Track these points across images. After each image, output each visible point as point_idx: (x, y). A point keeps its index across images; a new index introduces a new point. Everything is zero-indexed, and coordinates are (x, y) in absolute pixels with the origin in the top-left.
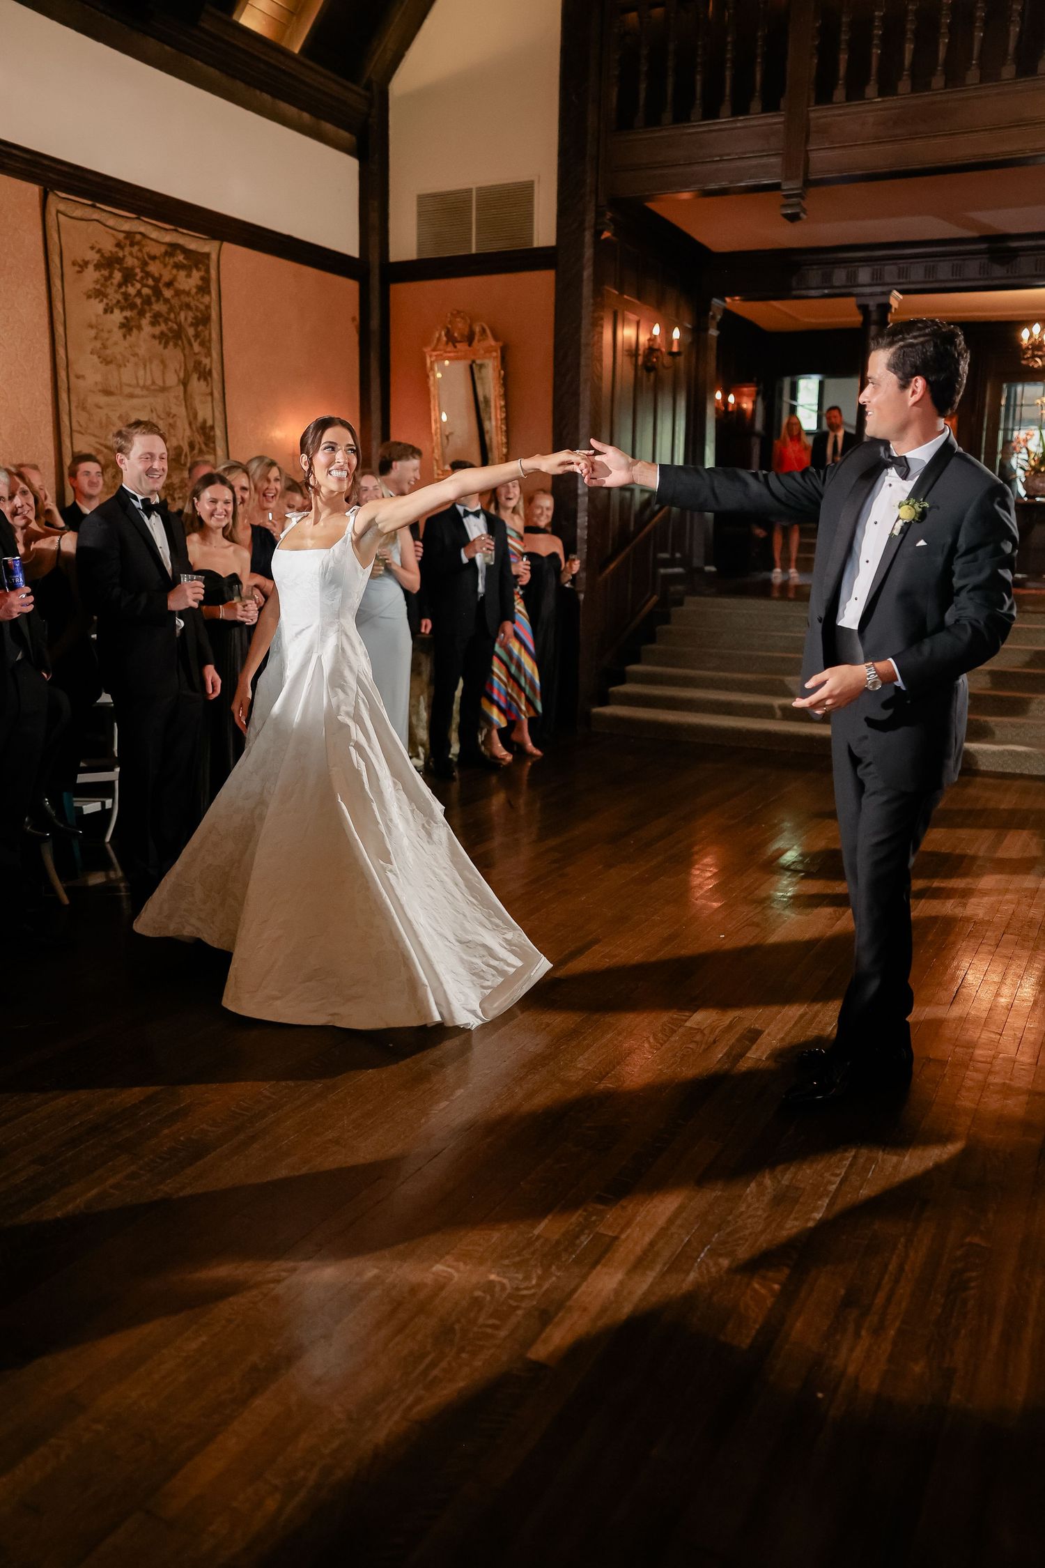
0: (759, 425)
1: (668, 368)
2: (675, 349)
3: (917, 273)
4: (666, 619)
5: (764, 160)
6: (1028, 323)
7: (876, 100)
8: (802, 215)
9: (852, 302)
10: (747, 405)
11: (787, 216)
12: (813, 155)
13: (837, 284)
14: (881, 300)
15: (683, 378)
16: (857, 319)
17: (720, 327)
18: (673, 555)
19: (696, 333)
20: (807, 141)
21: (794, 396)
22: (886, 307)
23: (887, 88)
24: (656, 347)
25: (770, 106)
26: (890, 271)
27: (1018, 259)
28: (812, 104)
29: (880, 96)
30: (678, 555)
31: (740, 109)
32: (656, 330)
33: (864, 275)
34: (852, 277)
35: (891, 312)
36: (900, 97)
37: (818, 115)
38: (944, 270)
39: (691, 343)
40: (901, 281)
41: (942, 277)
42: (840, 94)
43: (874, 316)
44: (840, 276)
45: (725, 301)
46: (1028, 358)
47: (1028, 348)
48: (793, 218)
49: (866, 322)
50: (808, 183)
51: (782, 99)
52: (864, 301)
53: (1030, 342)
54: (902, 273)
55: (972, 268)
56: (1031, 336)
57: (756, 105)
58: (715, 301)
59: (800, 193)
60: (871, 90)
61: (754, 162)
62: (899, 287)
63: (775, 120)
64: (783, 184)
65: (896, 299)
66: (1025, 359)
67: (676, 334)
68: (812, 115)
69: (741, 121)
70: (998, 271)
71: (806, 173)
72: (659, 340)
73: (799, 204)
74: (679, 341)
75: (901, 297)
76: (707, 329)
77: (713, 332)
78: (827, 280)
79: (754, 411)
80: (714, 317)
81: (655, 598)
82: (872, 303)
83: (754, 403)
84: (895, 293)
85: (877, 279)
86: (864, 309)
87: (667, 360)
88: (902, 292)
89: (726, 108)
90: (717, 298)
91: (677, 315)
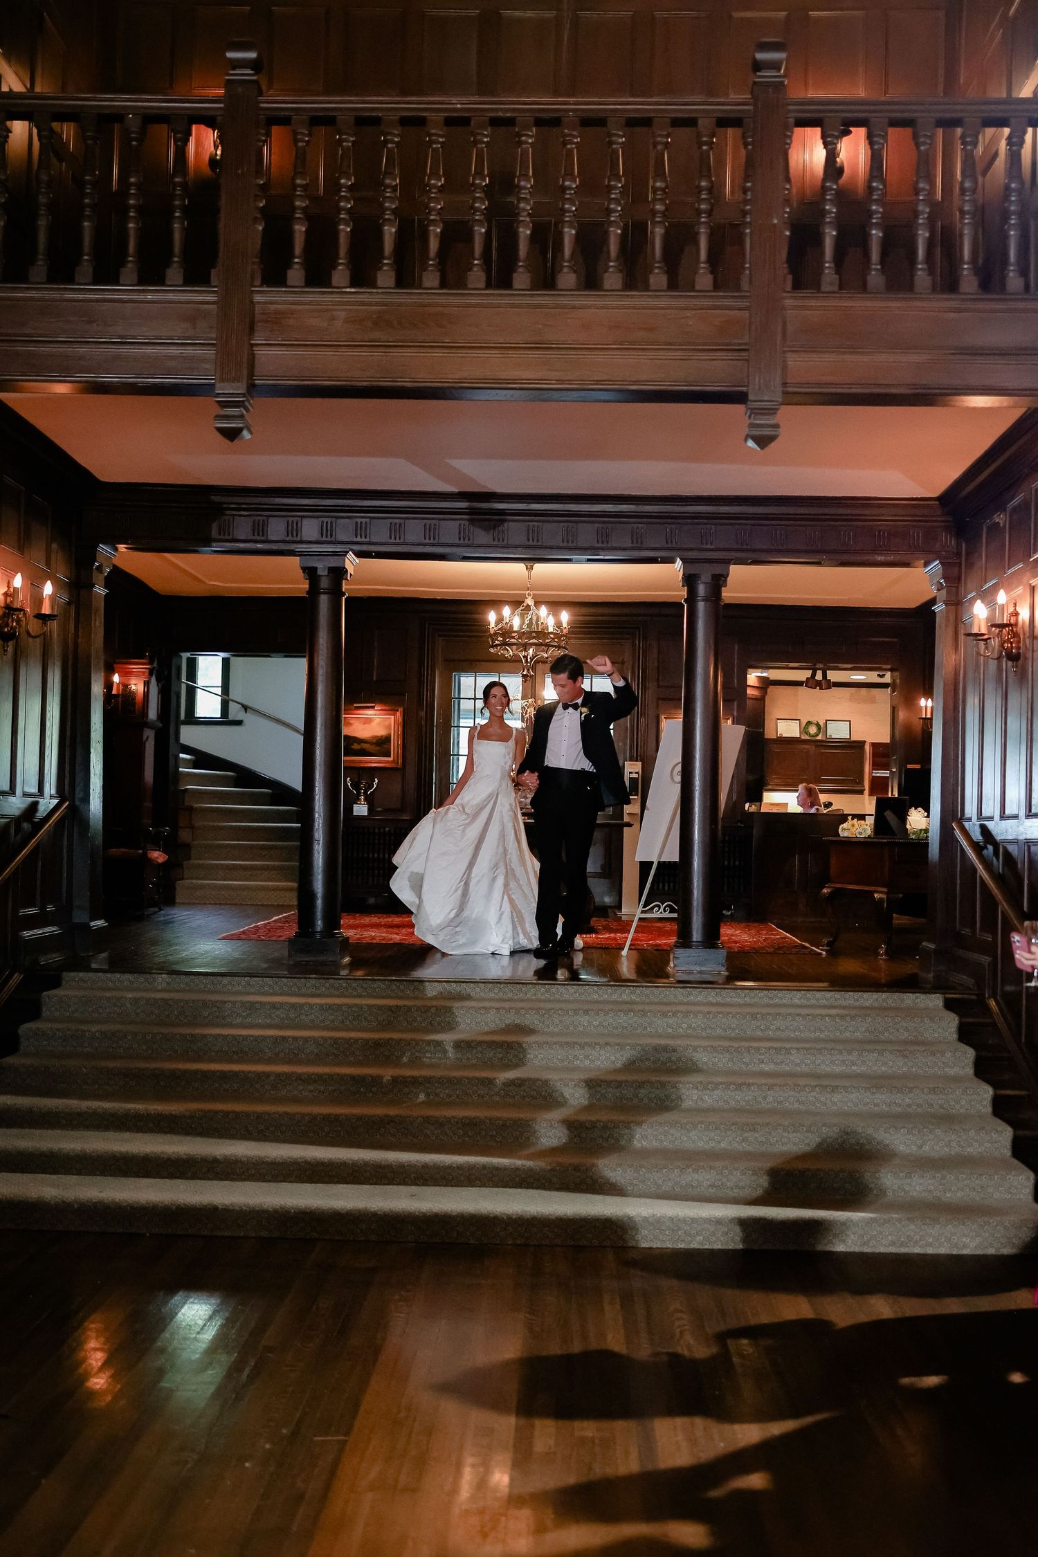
0: (153, 714)
1: (34, 637)
2: (46, 609)
3: (380, 532)
4: (34, 1012)
5: (190, 351)
6: (496, 603)
7: (348, 290)
8: (246, 434)
9: (295, 561)
10: (137, 686)
11: (222, 431)
12: (259, 351)
13: (271, 538)
14: (333, 562)
15: (56, 649)
16: (301, 586)
17: (108, 583)
18: (43, 908)
19: (77, 587)
20: (252, 330)
21: (192, 675)
22: (339, 573)
23: (362, 277)
24: (17, 605)
25: (196, 276)
26: (344, 529)
27: (506, 525)
28: (258, 282)
29: (352, 286)
30: (50, 908)
31: (152, 275)
32: (18, 581)
33: (310, 528)
34: (293, 530)
35: (347, 579)
36: (380, 291)
37: (265, 297)
38: (414, 530)
39: (69, 603)
40: (358, 539)
41: (410, 538)
42: (296, 274)
43: (324, 583)
44: (277, 528)
45: (116, 550)
46: (497, 645)
47: (496, 634)
48: (231, 435)
49: (314, 590)
50: (252, 388)
51: (212, 270)
52: (312, 562)
53: (499, 626)
54: (359, 529)
55: (450, 529)
56: (500, 620)
57: (174, 273)
58: (103, 549)
59: (243, 401)
60: (340, 275)
61: (174, 351)
62: (356, 548)
63: (204, 297)
64: (218, 385)
65: (352, 563)
66: (493, 646)
67: (48, 589)
68: (258, 298)
69: (152, 295)
70: (482, 537)
71: (251, 375)
72: (21, 597)
73: (242, 416)
74: (53, 598)
75: (357, 560)
76: (93, 586)
77: (100, 590)
78: (260, 530)
79: (146, 694)
80: (100, 569)
81: (17, 978)
82: (322, 566)
83: (147, 684)
84: (351, 555)
85: (327, 535)
86: (310, 572)
87: (34, 626)
88: (360, 554)
89: (129, 270)
90: (104, 543)
91: (48, 564)
